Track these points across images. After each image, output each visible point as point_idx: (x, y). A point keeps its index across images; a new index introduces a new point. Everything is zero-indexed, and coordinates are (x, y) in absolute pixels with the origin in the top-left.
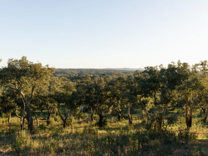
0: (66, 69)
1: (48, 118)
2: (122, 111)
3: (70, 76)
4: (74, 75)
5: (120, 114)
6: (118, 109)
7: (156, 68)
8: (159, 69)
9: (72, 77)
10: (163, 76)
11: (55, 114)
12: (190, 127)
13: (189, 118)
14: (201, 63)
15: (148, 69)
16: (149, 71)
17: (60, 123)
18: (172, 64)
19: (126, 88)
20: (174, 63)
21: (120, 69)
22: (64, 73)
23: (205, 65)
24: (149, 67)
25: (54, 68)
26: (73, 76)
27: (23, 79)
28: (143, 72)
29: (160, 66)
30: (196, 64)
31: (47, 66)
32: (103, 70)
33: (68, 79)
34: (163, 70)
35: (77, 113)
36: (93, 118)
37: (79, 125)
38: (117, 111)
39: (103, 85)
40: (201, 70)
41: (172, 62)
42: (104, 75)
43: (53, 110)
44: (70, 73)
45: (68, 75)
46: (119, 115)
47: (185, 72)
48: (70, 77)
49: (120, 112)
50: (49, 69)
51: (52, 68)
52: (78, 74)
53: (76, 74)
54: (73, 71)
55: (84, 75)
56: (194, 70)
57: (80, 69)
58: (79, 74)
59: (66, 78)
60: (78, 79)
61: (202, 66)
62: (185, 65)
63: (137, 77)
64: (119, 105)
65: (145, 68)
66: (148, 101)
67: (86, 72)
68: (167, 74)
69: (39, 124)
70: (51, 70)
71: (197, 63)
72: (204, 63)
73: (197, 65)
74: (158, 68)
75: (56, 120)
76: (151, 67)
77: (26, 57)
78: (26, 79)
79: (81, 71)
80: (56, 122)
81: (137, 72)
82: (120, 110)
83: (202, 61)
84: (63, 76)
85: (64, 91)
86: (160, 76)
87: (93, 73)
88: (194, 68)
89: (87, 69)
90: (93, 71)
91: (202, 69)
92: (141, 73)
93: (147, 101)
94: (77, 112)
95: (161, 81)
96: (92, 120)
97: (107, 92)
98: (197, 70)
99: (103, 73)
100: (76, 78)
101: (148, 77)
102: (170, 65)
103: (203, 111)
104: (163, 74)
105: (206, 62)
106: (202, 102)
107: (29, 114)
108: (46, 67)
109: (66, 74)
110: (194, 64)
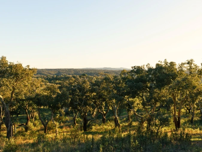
0: (42, 69)
1: (27, 124)
2: (106, 113)
3: (48, 76)
4: (52, 76)
5: (105, 116)
6: (102, 111)
7: (143, 67)
8: (146, 69)
9: (50, 78)
10: (150, 76)
11: (34, 119)
12: (178, 129)
13: (177, 118)
14: (187, 62)
15: (135, 69)
16: (136, 70)
17: (39, 128)
18: (160, 63)
19: (113, 89)
20: (161, 62)
21: (101, 68)
22: (40, 74)
23: (191, 64)
24: (136, 67)
25: (35, 68)
26: (50, 76)
27: (3, 82)
28: (129, 72)
29: (147, 66)
30: (182, 63)
31: (28, 66)
32: (83, 70)
33: (45, 80)
34: (150, 70)
35: (57, 117)
36: (76, 122)
37: (61, 130)
38: (102, 113)
39: (88, 86)
40: (187, 69)
41: (159, 61)
42: (84, 75)
43: (32, 114)
44: (47, 74)
45: (45, 76)
46: (103, 117)
47: (172, 71)
48: (48, 78)
49: (105, 115)
50: (30, 69)
51: (33, 68)
52: (55, 74)
53: (54, 75)
54: (50, 71)
55: (63, 75)
56: (180, 69)
57: (58, 69)
58: (57, 75)
59: (43, 79)
60: (56, 80)
61: (188, 65)
62: (172, 64)
63: (124, 77)
64: (103, 107)
65: (132, 67)
66: (135, 102)
67: (64, 72)
68: (155, 74)
69: (17, 130)
70: (33, 70)
71: (184, 62)
72: (191, 62)
73: (184, 64)
74: (145, 67)
75: (35, 125)
76: (139, 67)
77: (5, 57)
78: (7, 81)
79: (59, 71)
80: (36, 128)
81: (123, 72)
82: (105, 112)
83: (188, 60)
84: (40, 77)
85: (48, 93)
86: (147, 76)
87: (72, 73)
88: (181, 67)
89: (65, 69)
90: (72, 71)
91: (189, 68)
92: (127, 73)
93: (133, 102)
94: (57, 115)
95: (149, 81)
96: (75, 124)
97: (92, 93)
98: (183, 69)
99: (82, 73)
100: (54, 79)
101: (135, 77)
102: (157, 65)
103: (188, 111)
104: (150, 74)
105: (192, 60)
106: (188, 101)
107: (8, 119)
108: (26, 68)
109: (43, 74)
110: (180, 63)
